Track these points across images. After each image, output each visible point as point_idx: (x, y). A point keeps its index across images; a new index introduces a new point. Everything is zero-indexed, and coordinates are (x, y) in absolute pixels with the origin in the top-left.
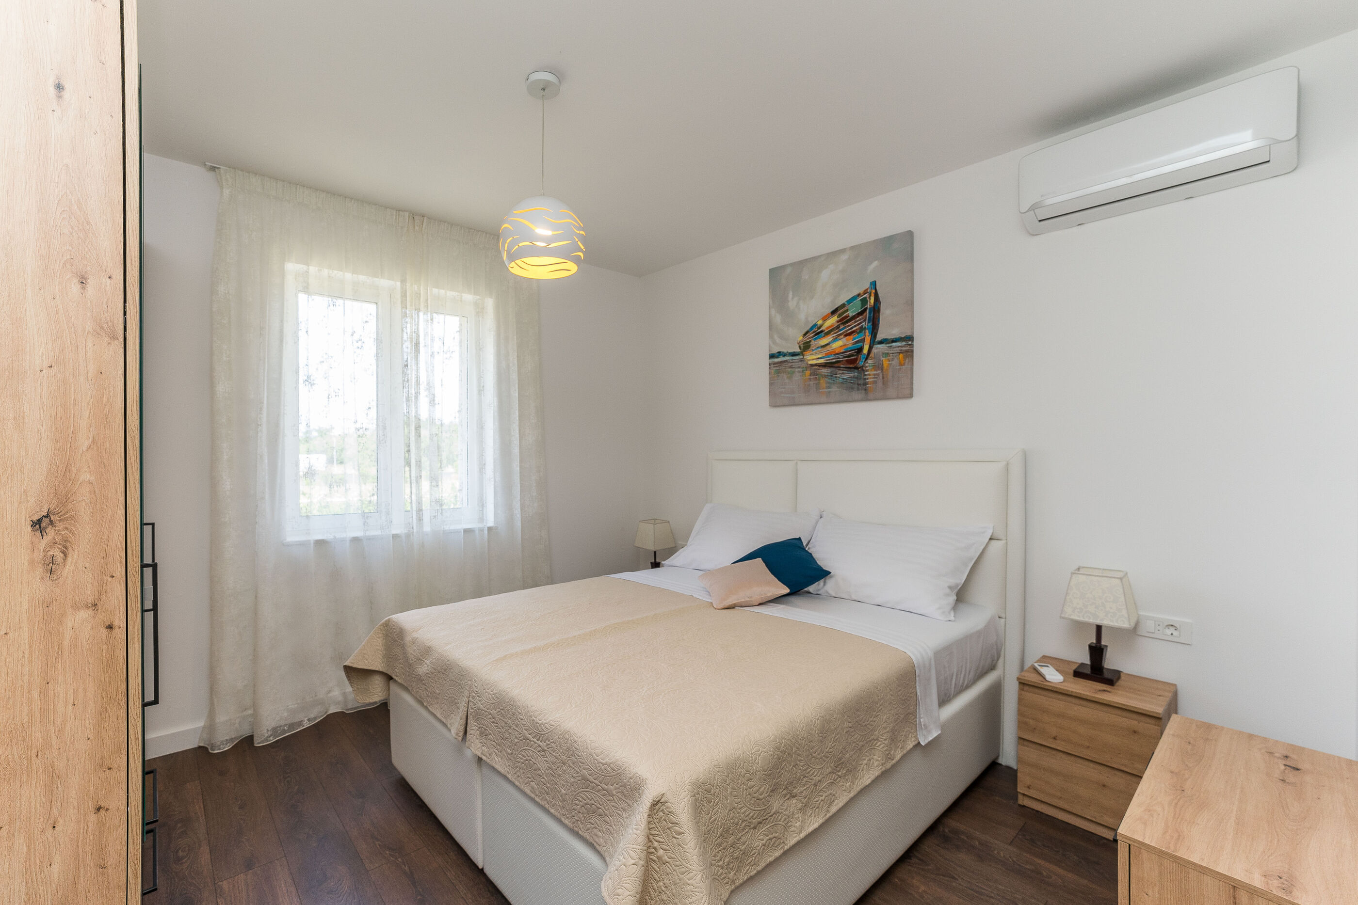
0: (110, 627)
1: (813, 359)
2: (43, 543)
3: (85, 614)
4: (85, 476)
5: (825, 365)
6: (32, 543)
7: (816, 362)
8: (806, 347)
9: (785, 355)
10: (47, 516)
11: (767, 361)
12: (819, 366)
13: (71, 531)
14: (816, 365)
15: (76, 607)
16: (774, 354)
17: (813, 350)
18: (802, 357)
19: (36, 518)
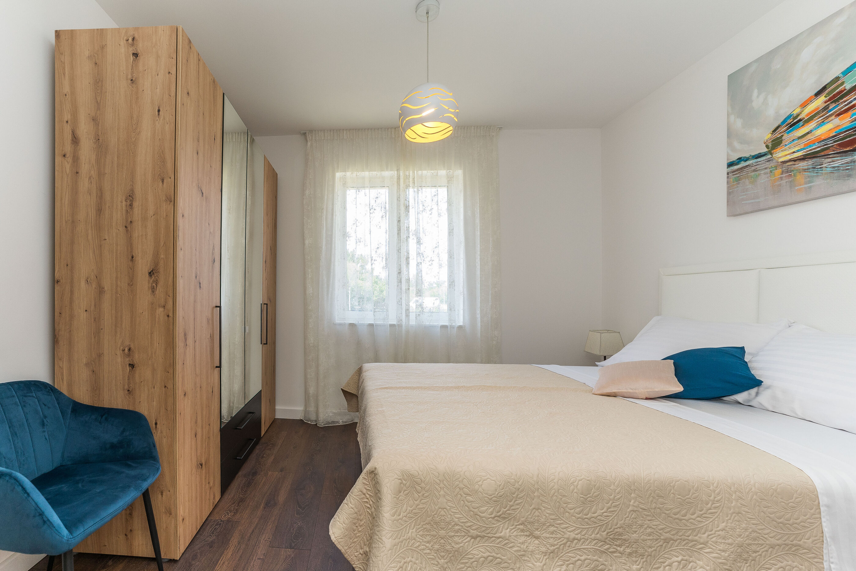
0: (168, 316)
1: (786, 155)
2: (151, 281)
3: (161, 309)
4: (162, 256)
5: (803, 158)
6: (149, 280)
7: (790, 158)
8: (776, 143)
9: (746, 159)
10: (152, 271)
11: (725, 170)
12: (795, 161)
13: (158, 277)
14: (790, 160)
15: (159, 306)
16: (734, 161)
17: (786, 145)
18: (770, 156)
19: (150, 271)
